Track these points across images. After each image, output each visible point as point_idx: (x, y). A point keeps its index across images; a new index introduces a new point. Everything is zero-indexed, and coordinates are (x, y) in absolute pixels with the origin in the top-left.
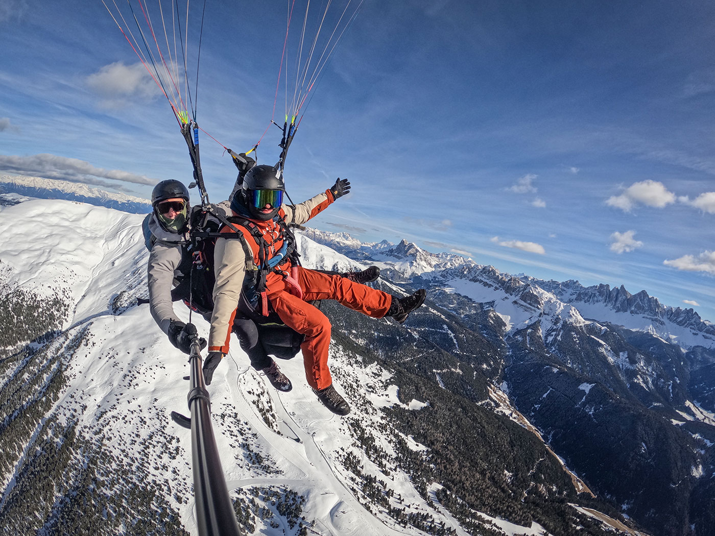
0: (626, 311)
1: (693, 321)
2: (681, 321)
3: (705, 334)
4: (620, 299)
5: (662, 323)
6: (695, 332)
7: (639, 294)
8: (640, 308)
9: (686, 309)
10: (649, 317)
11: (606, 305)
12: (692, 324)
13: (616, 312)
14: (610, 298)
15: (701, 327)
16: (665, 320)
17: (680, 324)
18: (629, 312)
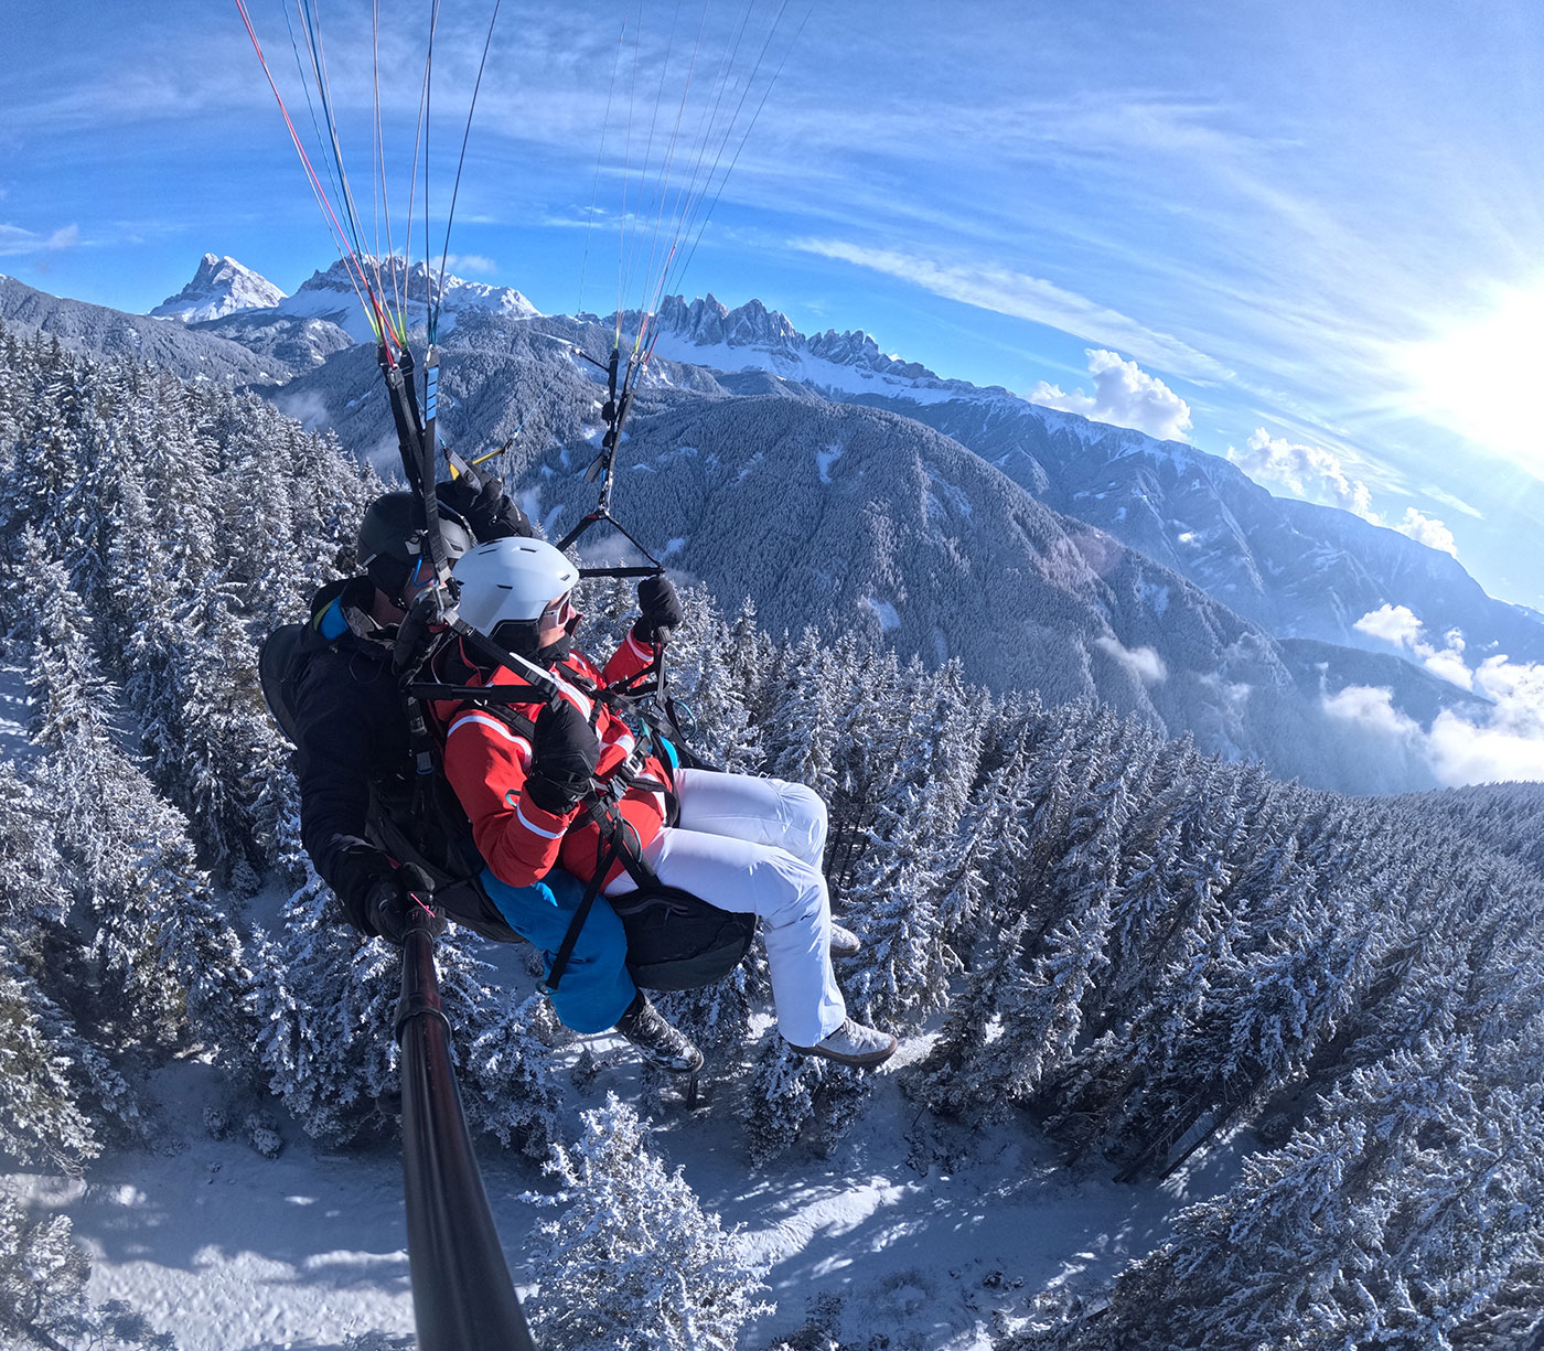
0: (718, 342)
1: (861, 354)
2: (836, 355)
3: (888, 376)
4: (704, 318)
5: (794, 358)
6: (864, 372)
7: (747, 307)
8: (748, 334)
9: (848, 332)
10: (764, 347)
11: (677, 335)
12: (859, 359)
13: (697, 345)
14: (684, 320)
15: (879, 364)
16: (803, 353)
17: (836, 359)
18: (724, 344)
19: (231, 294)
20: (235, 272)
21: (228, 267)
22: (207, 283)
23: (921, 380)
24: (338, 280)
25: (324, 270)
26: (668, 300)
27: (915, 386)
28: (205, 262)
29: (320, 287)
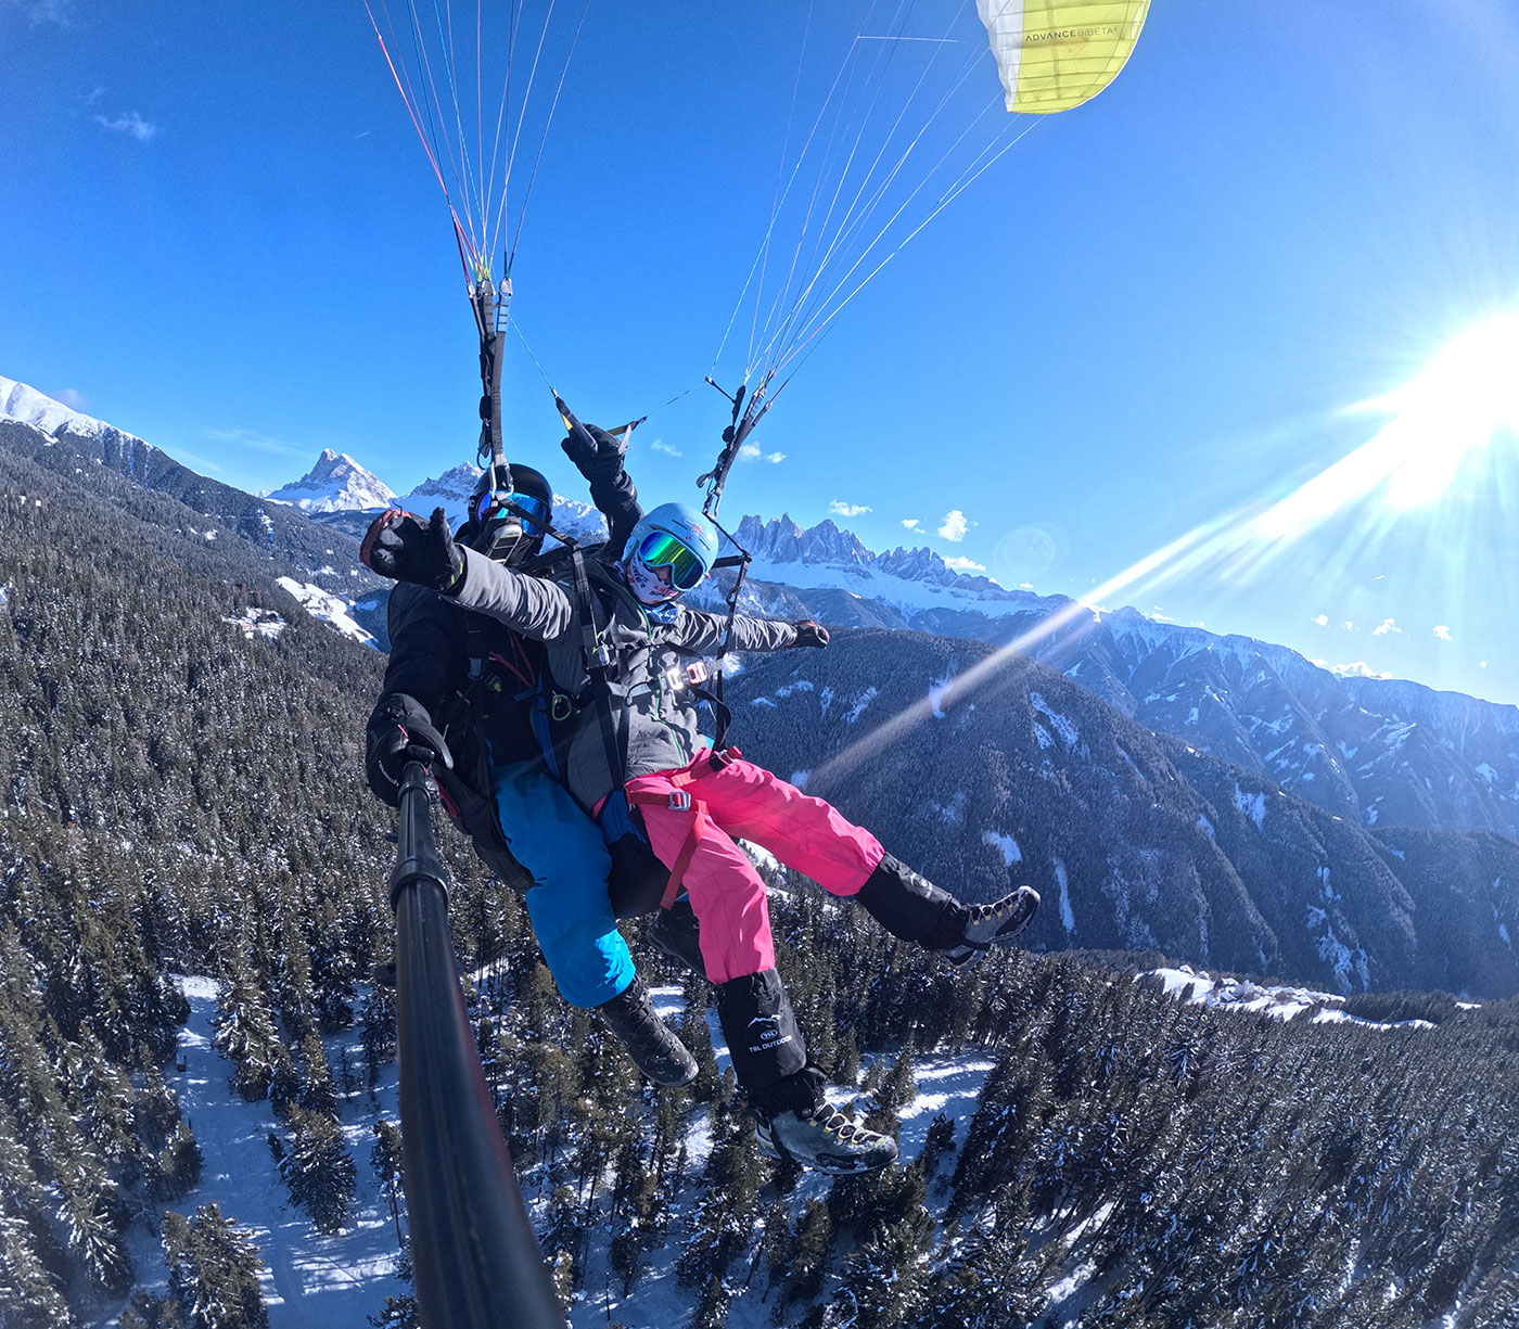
0: (794, 560)
1: (929, 569)
2: (905, 571)
3: (955, 589)
4: (780, 538)
5: (866, 576)
6: (932, 587)
7: (819, 527)
8: (822, 553)
9: (915, 549)
10: (837, 565)
12: (927, 575)
13: (774, 563)
14: (761, 538)
15: (946, 578)
16: (874, 571)
17: (904, 575)
18: (799, 561)
19: (347, 490)
20: (351, 469)
21: (345, 464)
22: (327, 475)
23: (987, 593)
24: (448, 488)
25: (436, 477)
26: (746, 520)
27: (981, 598)
28: (324, 455)
29: (431, 493)
